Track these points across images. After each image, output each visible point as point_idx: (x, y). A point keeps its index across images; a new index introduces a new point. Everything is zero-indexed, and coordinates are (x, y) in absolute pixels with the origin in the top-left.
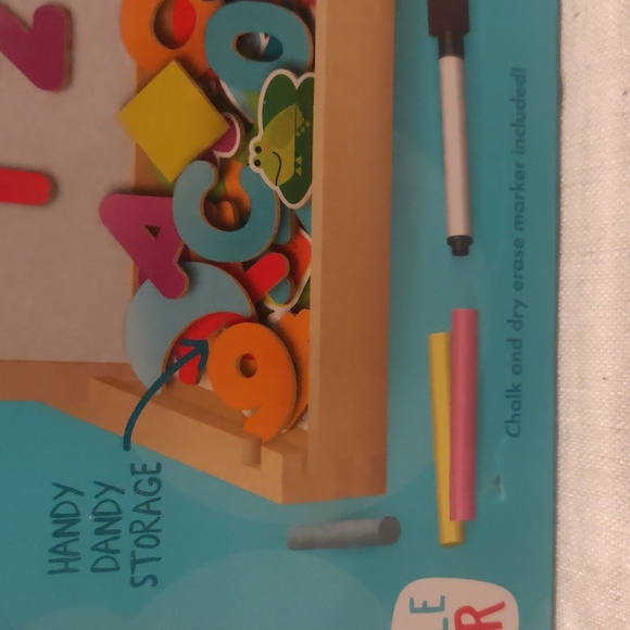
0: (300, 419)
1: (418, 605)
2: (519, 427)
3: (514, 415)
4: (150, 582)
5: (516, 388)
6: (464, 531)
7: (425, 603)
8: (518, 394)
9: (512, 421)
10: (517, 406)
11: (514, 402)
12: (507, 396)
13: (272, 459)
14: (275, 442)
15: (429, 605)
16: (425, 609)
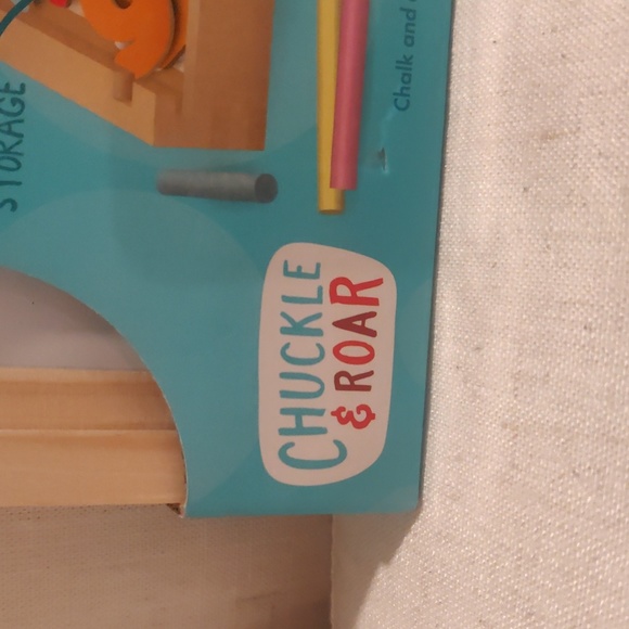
0: (176, 60)
1: (292, 268)
2: (408, 101)
3: (402, 89)
4: (8, 206)
5: (408, 61)
6: (343, 200)
7: (299, 268)
8: (408, 66)
9: (402, 94)
10: (407, 78)
11: (404, 75)
12: (398, 68)
13: (144, 97)
14: (148, 80)
15: (303, 271)
16: (299, 274)
